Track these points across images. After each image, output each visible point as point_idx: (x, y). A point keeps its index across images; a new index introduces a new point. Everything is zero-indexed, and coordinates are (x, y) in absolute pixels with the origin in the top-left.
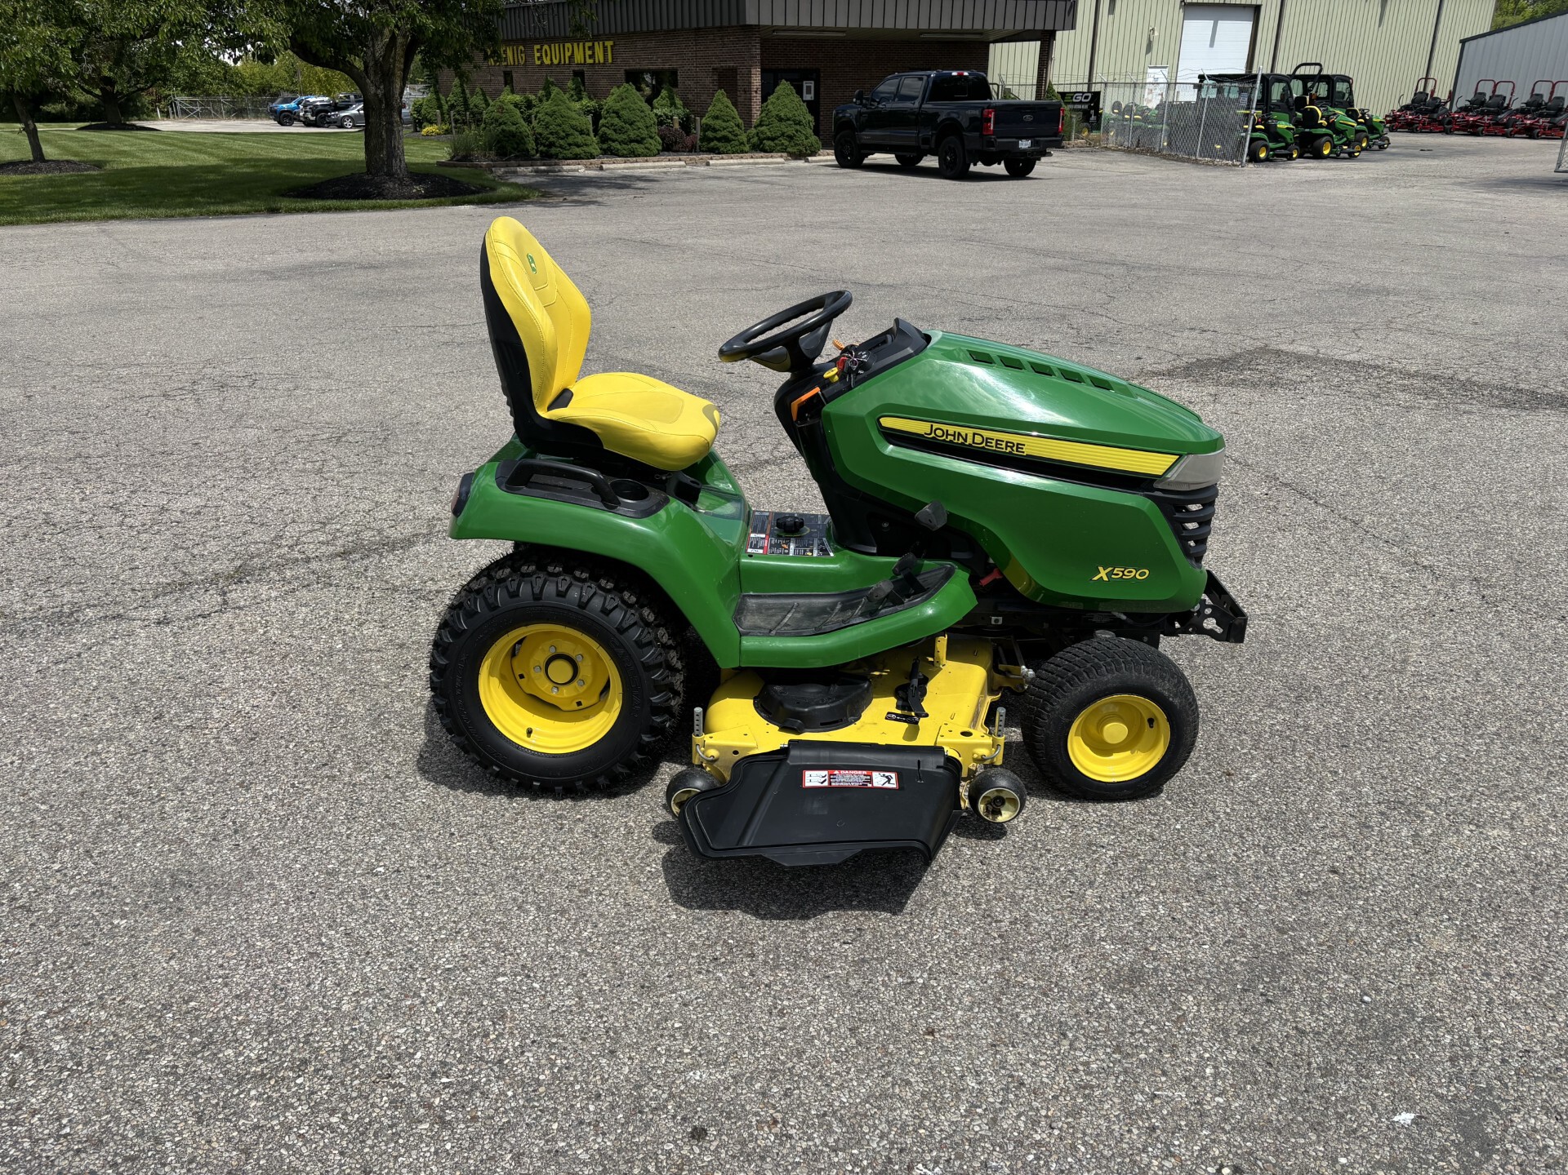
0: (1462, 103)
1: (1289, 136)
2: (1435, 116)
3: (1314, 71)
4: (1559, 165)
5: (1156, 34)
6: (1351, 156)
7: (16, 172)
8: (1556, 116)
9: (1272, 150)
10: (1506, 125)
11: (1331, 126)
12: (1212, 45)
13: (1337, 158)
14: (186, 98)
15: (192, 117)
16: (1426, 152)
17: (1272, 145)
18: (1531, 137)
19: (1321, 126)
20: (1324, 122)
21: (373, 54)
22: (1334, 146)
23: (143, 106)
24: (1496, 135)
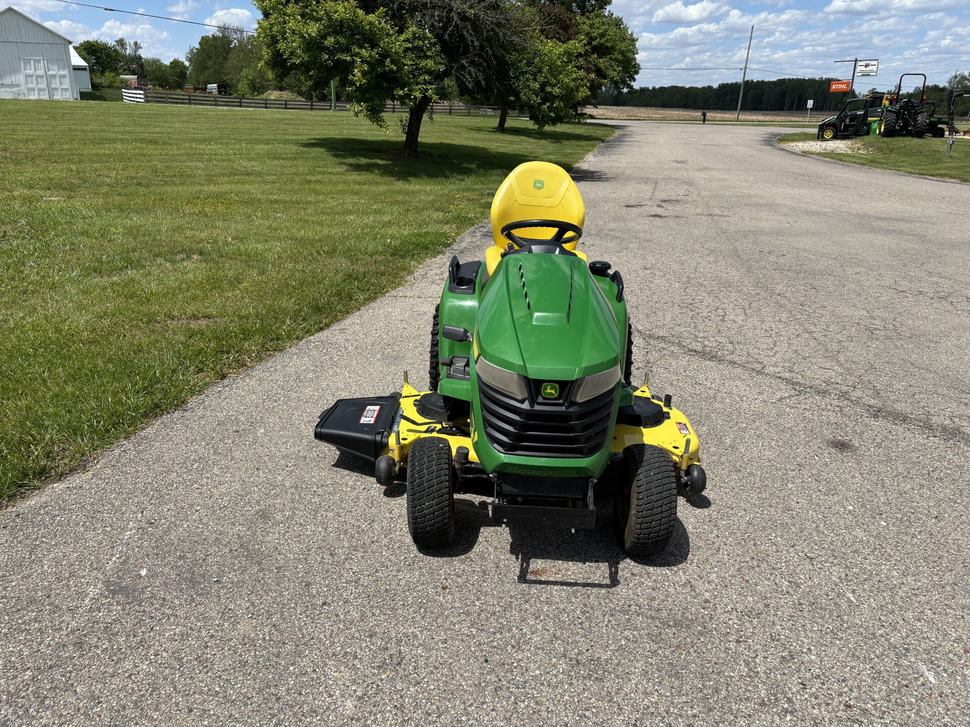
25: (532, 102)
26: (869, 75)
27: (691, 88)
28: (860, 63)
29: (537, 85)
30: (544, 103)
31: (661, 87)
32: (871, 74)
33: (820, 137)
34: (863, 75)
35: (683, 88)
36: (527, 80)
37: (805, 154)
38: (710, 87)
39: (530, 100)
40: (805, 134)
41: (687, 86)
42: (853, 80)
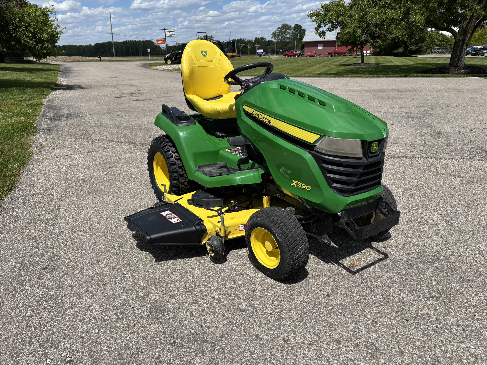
7: (354, 66)
14: (437, 48)
15: (437, 54)
21: (463, 25)
23: (423, 50)
25: (30, 44)
26: (172, 36)
27: (80, 46)
28: (167, 31)
29: (30, 34)
30: (37, 45)
31: (63, 46)
32: (173, 36)
33: (166, 64)
34: (169, 36)
35: (75, 46)
36: (23, 31)
37: (167, 70)
38: (90, 45)
39: (29, 43)
40: (158, 63)
41: (78, 45)
42: (166, 38)
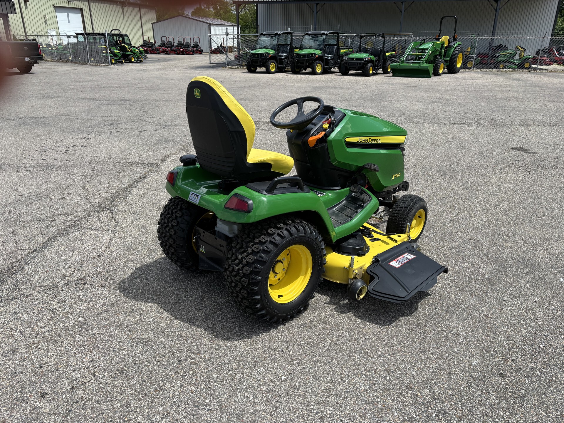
0: (159, 44)
1: (119, 55)
2: (153, 48)
3: (118, 32)
4: (210, 61)
5: (47, 17)
6: (141, 62)
8: (188, 47)
9: (116, 60)
10: (175, 51)
11: (131, 51)
12: (69, 22)
13: (137, 62)
16: (159, 60)
17: (115, 58)
18: (183, 54)
19: (128, 51)
20: (129, 50)
22: (135, 59)
24: (173, 54)
